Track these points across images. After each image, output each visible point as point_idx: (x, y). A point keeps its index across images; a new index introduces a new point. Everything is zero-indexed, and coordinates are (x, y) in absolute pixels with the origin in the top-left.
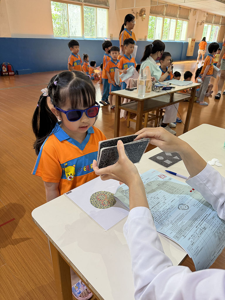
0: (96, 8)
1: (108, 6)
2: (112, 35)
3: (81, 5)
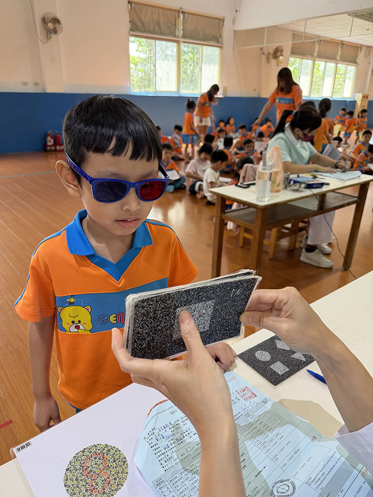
0: (201, 46)
1: (222, 44)
2: (226, 88)
3: (177, 42)
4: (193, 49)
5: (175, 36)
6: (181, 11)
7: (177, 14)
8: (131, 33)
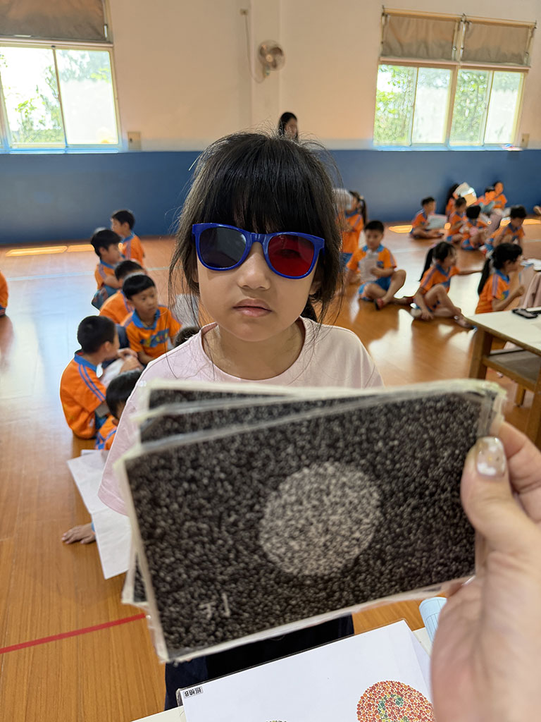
0: (491, 72)
1: (527, 65)
2: (528, 136)
3: (453, 68)
4: (479, 76)
5: (449, 59)
6: (463, 20)
7: (457, 24)
8: (382, 59)
